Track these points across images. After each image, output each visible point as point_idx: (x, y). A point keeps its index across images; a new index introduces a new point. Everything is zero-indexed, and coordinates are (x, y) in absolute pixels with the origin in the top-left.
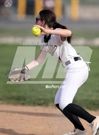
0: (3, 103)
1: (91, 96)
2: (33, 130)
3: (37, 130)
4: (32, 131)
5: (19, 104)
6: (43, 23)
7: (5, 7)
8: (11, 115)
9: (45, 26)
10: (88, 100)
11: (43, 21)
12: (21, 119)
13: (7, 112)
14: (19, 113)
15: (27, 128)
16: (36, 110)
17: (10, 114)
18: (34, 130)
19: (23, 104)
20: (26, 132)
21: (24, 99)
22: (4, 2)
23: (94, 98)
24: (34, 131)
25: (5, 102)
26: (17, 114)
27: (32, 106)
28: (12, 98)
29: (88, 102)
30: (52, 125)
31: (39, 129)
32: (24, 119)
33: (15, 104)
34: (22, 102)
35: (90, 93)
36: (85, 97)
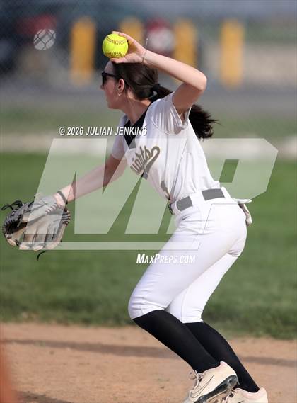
0: (29, 319)
1: (279, 299)
2: (114, 394)
3: (126, 395)
4: (112, 397)
5: (75, 322)
6: (120, 87)
7: (36, 50)
8: (52, 353)
9: (126, 93)
10: (268, 310)
11: (121, 81)
12: (81, 364)
13: (41, 343)
14: (74, 346)
15: (97, 387)
16: (123, 338)
17: (48, 350)
18: (117, 396)
19: (87, 322)
20: (94, 400)
21: (90, 306)
22: (33, 37)
23: (285, 304)
24: (117, 398)
25: (34, 316)
26: (68, 350)
27: (112, 326)
28: (55, 304)
29: (269, 317)
30: (168, 380)
31: (130, 393)
32: (88, 364)
33: (64, 322)
34: (84, 314)
35: (275, 290)
36: (260, 303)
